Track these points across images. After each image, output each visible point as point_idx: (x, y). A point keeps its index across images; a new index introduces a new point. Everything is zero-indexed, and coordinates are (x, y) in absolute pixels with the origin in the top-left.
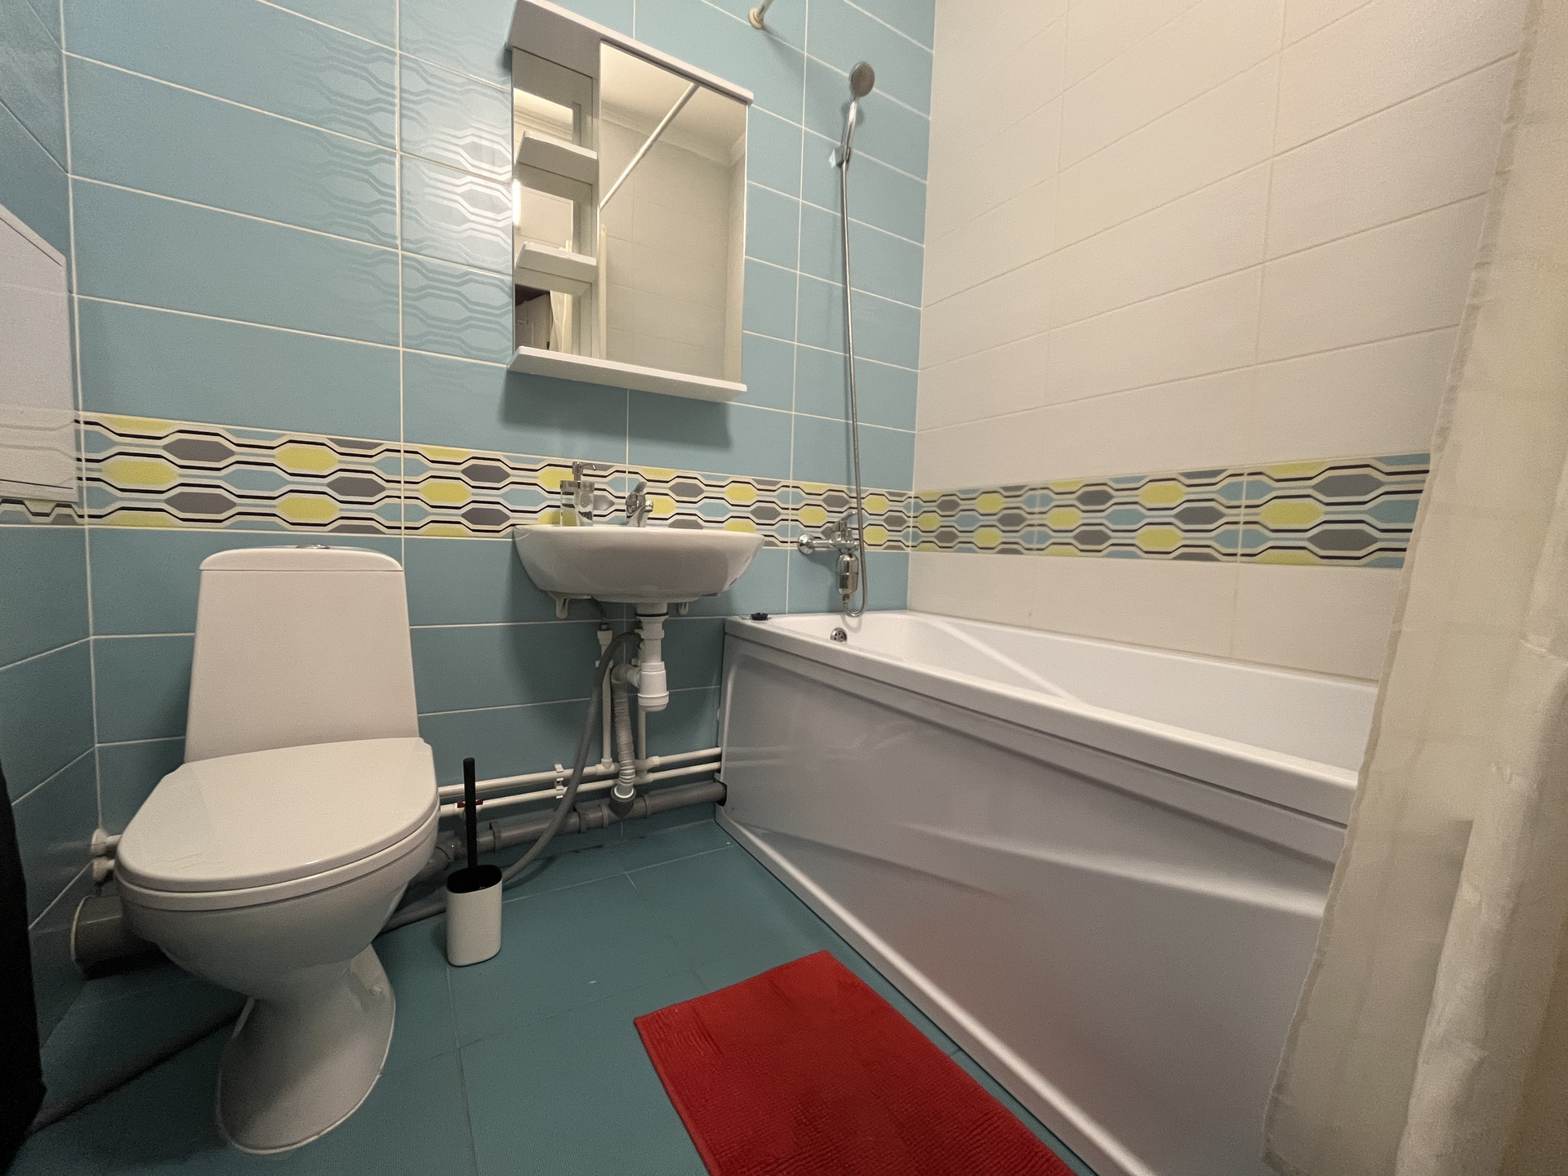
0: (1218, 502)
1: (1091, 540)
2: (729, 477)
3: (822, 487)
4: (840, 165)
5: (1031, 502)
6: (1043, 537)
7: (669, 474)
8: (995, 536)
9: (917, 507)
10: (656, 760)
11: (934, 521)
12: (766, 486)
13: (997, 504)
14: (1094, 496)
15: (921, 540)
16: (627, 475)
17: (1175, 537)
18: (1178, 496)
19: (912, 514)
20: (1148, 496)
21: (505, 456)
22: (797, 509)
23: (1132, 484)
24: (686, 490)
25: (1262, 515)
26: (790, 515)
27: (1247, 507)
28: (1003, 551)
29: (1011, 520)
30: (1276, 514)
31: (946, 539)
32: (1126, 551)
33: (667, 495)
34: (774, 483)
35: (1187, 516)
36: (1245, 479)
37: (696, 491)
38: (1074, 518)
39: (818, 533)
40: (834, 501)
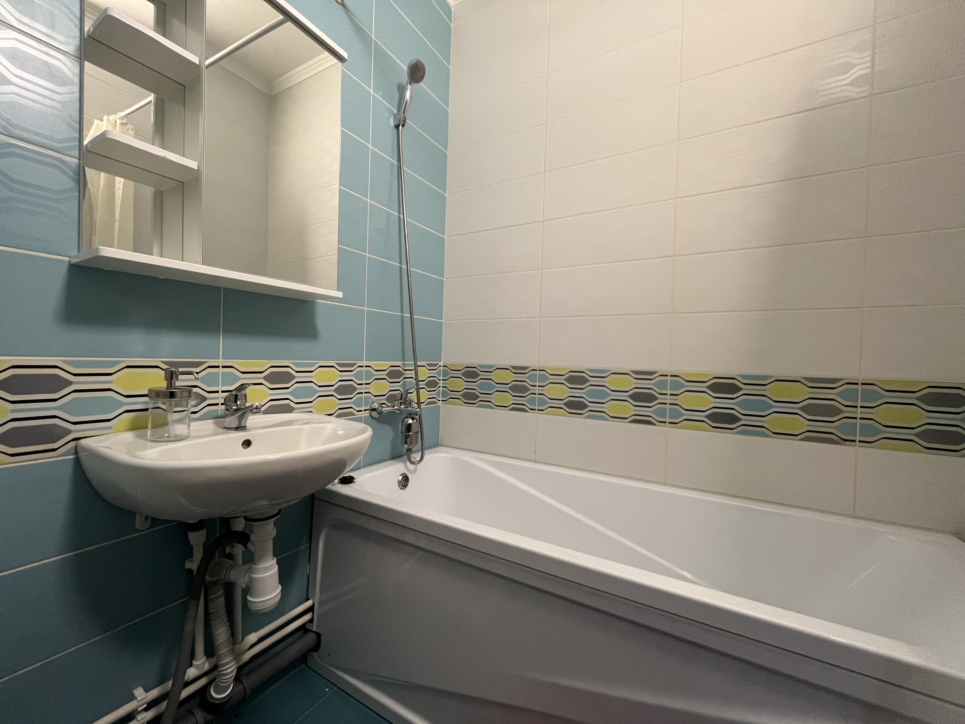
0: (654, 390)
1: (575, 406)
2: (317, 363)
3: (386, 365)
4: (397, 127)
5: (532, 378)
6: (543, 402)
7: (263, 365)
8: (508, 399)
9: (445, 373)
10: (253, 637)
11: (460, 385)
12: (346, 367)
13: (509, 377)
14: (576, 379)
15: (449, 396)
16: (221, 370)
17: (629, 409)
18: (630, 384)
19: (441, 378)
20: (611, 382)
21: (64, 361)
22: (369, 384)
23: (601, 374)
24: (279, 378)
25: (679, 400)
26: (363, 389)
27: (671, 395)
28: (513, 409)
29: (519, 389)
30: (687, 400)
31: (470, 398)
32: (599, 415)
33: (261, 384)
34: (352, 365)
35: (637, 397)
36: (669, 378)
37: (288, 377)
38: (564, 392)
39: (383, 400)
40: (394, 374)
